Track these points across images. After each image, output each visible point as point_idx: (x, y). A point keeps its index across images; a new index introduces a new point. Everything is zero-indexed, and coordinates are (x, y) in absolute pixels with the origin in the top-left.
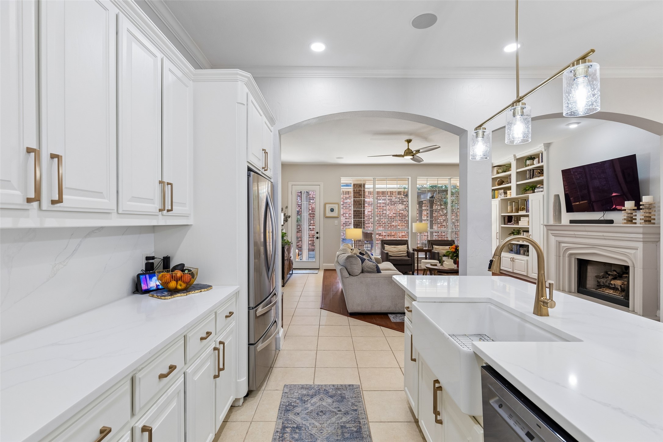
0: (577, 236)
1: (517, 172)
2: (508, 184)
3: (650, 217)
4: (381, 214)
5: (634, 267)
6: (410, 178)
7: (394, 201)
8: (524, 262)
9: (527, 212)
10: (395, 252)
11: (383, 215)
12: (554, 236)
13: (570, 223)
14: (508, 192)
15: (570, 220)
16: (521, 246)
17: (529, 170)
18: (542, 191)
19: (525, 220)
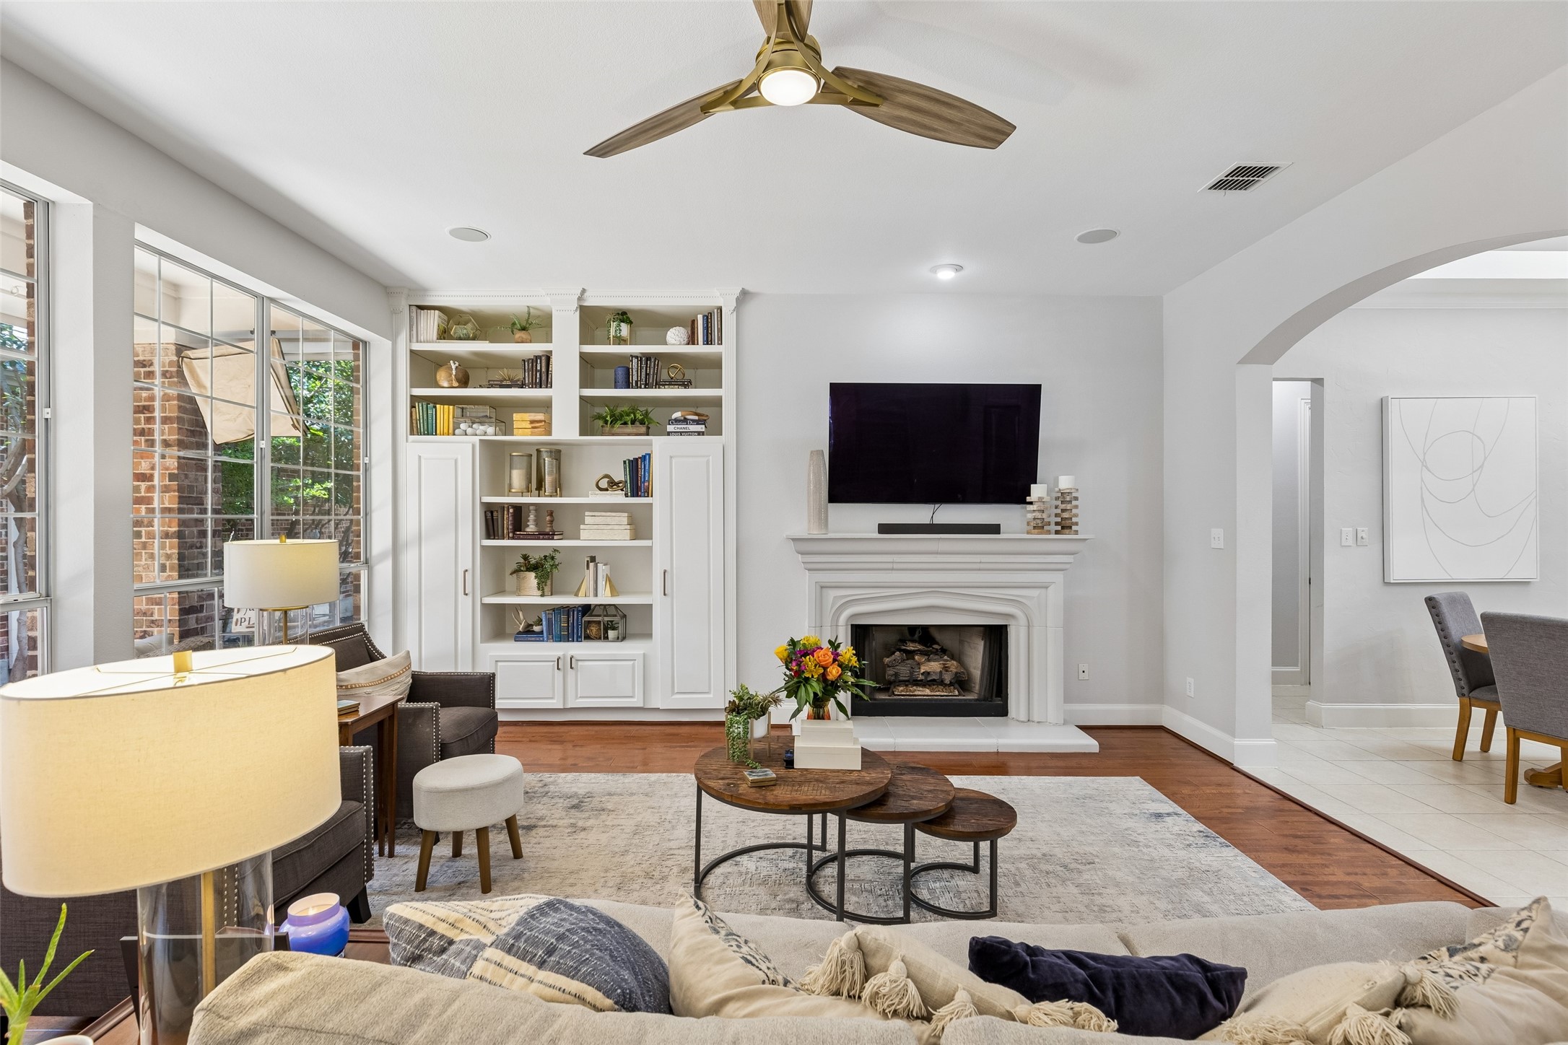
0: (896, 566)
1: (582, 353)
2: (522, 386)
3: (1070, 519)
5: (1029, 627)
8: (632, 662)
9: (634, 494)
12: (809, 570)
13: (880, 532)
14: (521, 420)
15: (880, 525)
16: (586, 609)
17: (637, 357)
18: (699, 433)
19: (609, 520)
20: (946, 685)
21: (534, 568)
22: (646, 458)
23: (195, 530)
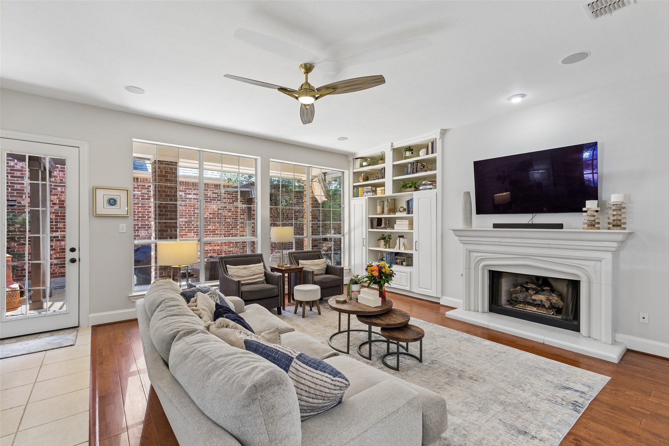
0: (502, 244)
1: (393, 165)
2: (379, 179)
3: (620, 220)
4: (192, 214)
5: (590, 283)
6: (259, 158)
7: (210, 197)
8: (406, 274)
9: (408, 213)
10: (246, 277)
11: (194, 216)
12: (463, 243)
13: (494, 227)
14: (379, 190)
15: (494, 224)
16: (397, 254)
17: (410, 163)
18: (431, 189)
19: (403, 223)
20: (546, 308)
21: (384, 238)
22: (411, 200)
23: (316, 226)
